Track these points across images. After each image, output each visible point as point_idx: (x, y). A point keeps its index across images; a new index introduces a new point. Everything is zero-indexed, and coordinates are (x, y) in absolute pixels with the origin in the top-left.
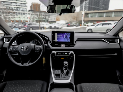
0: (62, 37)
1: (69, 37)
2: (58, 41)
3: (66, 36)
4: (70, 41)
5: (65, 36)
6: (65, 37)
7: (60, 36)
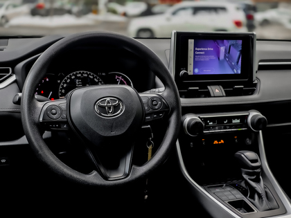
0: (213, 57)
1: (236, 53)
2: (196, 71)
3: (228, 52)
4: (239, 72)
5: (222, 49)
6: (222, 57)
7: (207, 53)
